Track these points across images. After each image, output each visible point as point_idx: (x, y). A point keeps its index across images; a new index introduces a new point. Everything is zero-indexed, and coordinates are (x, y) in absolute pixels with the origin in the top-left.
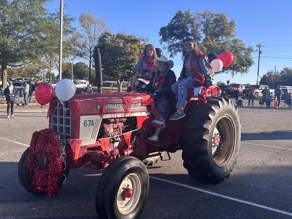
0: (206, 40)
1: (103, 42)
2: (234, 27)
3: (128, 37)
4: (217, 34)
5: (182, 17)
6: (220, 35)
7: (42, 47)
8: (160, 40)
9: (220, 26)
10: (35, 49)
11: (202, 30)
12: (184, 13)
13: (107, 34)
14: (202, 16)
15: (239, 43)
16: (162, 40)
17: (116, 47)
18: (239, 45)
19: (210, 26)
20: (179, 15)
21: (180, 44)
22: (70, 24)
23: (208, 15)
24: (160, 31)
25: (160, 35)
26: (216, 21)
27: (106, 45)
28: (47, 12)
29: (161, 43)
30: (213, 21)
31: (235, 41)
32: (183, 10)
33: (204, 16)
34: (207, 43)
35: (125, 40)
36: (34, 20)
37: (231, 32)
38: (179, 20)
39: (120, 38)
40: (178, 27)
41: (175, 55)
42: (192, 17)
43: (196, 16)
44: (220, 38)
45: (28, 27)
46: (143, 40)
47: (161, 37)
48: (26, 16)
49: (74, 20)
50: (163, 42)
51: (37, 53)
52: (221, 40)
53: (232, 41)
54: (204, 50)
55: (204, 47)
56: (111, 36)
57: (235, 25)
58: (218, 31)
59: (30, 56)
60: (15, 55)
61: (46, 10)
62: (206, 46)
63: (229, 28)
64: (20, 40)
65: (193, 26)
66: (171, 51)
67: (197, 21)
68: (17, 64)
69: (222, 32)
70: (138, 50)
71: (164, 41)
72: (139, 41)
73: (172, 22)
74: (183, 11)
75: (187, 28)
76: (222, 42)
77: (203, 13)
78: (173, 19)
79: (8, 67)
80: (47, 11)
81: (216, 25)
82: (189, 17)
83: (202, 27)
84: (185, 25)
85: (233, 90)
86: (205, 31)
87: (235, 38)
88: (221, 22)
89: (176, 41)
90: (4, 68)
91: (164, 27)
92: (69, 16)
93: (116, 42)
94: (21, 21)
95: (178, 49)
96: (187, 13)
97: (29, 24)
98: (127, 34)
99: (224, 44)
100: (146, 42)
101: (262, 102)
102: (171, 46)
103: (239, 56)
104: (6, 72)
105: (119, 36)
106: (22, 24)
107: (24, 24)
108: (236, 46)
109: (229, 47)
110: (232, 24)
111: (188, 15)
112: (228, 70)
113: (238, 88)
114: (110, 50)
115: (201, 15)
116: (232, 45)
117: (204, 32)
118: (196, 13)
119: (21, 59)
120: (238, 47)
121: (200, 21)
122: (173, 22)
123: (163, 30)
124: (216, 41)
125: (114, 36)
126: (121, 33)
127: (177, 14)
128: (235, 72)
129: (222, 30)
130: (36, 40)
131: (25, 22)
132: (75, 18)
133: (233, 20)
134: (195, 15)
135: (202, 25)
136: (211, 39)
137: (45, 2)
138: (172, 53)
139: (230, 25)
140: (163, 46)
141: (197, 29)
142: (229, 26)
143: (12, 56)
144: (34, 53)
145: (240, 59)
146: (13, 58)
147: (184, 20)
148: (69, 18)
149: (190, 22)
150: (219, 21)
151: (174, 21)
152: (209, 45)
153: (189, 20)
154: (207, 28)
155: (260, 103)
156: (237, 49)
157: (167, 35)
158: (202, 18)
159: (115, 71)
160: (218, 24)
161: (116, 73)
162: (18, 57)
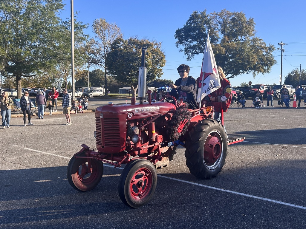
0: (224, 40)
1: (115, 48)
2: (252, 26)
3: (140, 42)
4: (235, 34)
5: (198, 18)
6: (238, 35)
7: (55, 56)
8: (176, 43)
9: (238, 25)
10: (49, 58)
11: (219, 30)
12: (200, 14)
13: (119, 40)
14: (219, 16)
15: (259, 42)
16: (178, 43)
17: (128, 52)
18: (259, 44)
19: (228, 26)
20: (194, 17)
21: (197, 45)
22: (83, 31)
23: (226, 15)
24: (176, 33)
25: (176, 38)
26: (234, 20)
27: (118, 51)
28: (59, 21)
29: (178, 46)
30: (230, 20)
31: (255, 40)
33: (221, 15)
34: (225, 44)
35: (138, 45)
36: (46, 29)
37: (250, 31)
38: (195, 22)
39: (133, 43)
40: (194, 29)
41: (192, 58)
42: (208, 18)
43: (213, 16)
44: (239, 38)
45: (41, 36)
46: (156, 44)
47: (177, 40)
48: (39, 26)
49: (86, 27)
50: (179, 45)
51: (50, 62)
52: (241, 40)
53: (252, 40)
54: (222, 51)
55: (222, 48)
56: (123, 42)
57: (254, 23)
58: (236, 31)
59: (43, 65)
60: (29, 65)
61: (58, 18)
62: (224, 47)
63: (247, 27)
64: (33, 50)
65: (210, 27)
66: (188, 53)
67: (214, 21)
68: (31, 74)
69: (241, 32)
70: (151, 54)
71: (181, 44)
72: (152, 46)
73: (187, 23)
74: (198, 12)
75: (204, 29)
76: (241, 41)
77: (219, 13)
78: (189, 20)
79: (22, 77)
80: (60, 19)
81: (234, 25)
82: (205, 18)
83: (220, 27)
84: (201, 26)
85: (253, 91)
86: (223, 31)
87: (255, 37)
88: (239, 21)
89: (192, 43)
90: (18, 79)
91: (180, 29)
92: (81, 23)
93: (128, 47)
94: (34, 31)
95: (195, 51)
96: (203, 14)
97: (41, 33)
98: (140, 39)
99: (243, 43)
100: (159, 46)
101: (280, 102)
102: (188, 48)
103: (259, 56)
104: (20, 83)
105: (132, 42)
106: (35, 34)
107: (36, 34)
108: (256, 46)
109: (248, 46)
110: (250, 22)
111: (204, 16)
112: (249, 71)
113: (260, 89)
114: (122, 56)
115: (217, 15)
116: (252, 44)
117: (222, 33)
118: (213, 13)
119: (35, 69)
120: (258, 46)
121: (217, 21)
123: (178, 33)
124: (235, 41)
125: (126, 41)
126: (134, 38)
127: (192, 15)
128: (256, 72)
129: (241, 29)
130: (49, 49)
131: (37, 32)
132: (87, 25)
133: (252, 19)
134: (211, 15)
135: (219, 25)
136: (229, 40)
137: (57, 10)
138: (189, 56)
139: (248, 23)
140: (179, 49)
141: (214, 29)
142: (247, 25)
143: (26, 66)
144: (47, 62)
145: (260, 59)
146: (27, 68)
147: (200, 22)
148: (82, 25)
149: (207, 22)
150: (237, 20)
151: (189, 23)
152: (227, 46)
153: (206, 21)
154: (225, 28)
155: (279, 103)
156: (257, 49)
157: (184, 38)
158: (219, 18)
159: (128, 76)
160: (236, 24)
161: (129, 78)
162: (32, 67)
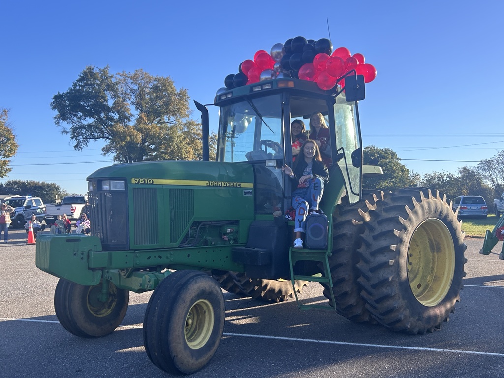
0: (139, 120)
2: (185, 101)
4: (158, 111)
5: (95, 79)
6: (164, 114)
8: (55, 118)
9: (163, 98)
11: (133, 103)
12: (98, 71)
14: (131, 79)
15: (196, 128)
16: (59, 118)
18: (197, 131)
19: (147, 97)
20: (87, 76)
21: (93, 125)
23: (142, 79)
24: (53, 100)
25: (54, 108)
26: (156, 88)
29: (58, 123)
30: (151, 88)
31: (189, 124)
32: (96, 67)
33: (134, 78)
34: (141, 126)
37: (181, 109)
38: (88, 84)
40: (87, 96)
41: (84, 146)
42: (114, 80)
43: (121, 78)
44: (166, 118)
47: (56, 112)
50: (61, 121)
52: (168, 122)
53: (185, 124)
54: (137, 138)
55: (135, 133)
58: (160, 106)
62: (139, 130)
63: (177, 102)
65: (116, 96)
66: (77, 137)
67: (124, 87)
69: (167, 108)
71: (63, 119)
73: (75, 85)
74: (95, 69)
75: (104, 98)
76: (169, 125)
77: (132, 74)
78: (78, 81)
81: (157, 97)
82: (107, 80)
83: (133, 99)
84: (100, 92)
86: (139, 106)
87: (190, 120)
88: (165, 91)
89: (84, 119)
91: (61, 93)
95: (91, 134)
96: (104, 73)
102: (77, 129)
108: (191, 133)
110: (182, 95)
111: (105, 76)
115: (129, 77)
117: (137, 107)
118: (121, 74)
120: (194, 134)
121: (128, 87)
122: (77, 86)
123: (59, 99)
124: (159, 122)
127: (85, 73)
129: (167, 104)
133: (184, 90)
134: (118, 76)
135: (133, 95)
136: (147, 119)
138: (79, 142)
139: (178, 96)
140: (61, 128)
141: (124, 100)
142: (178, 99)
147: (99, 85)
149: (110, 87)
150: (161, 88)
151: (79, 85)
152: (145, 129)
153: (108, 85)
154: (141, 99)
156: (194, 138)
157: (69, 110)
158: (132, 83)
160: (160, 95)
